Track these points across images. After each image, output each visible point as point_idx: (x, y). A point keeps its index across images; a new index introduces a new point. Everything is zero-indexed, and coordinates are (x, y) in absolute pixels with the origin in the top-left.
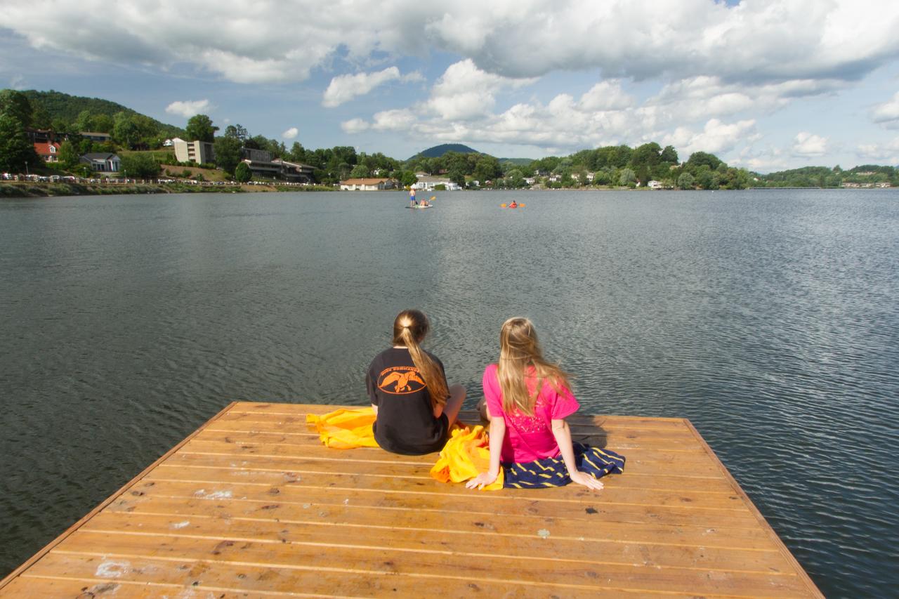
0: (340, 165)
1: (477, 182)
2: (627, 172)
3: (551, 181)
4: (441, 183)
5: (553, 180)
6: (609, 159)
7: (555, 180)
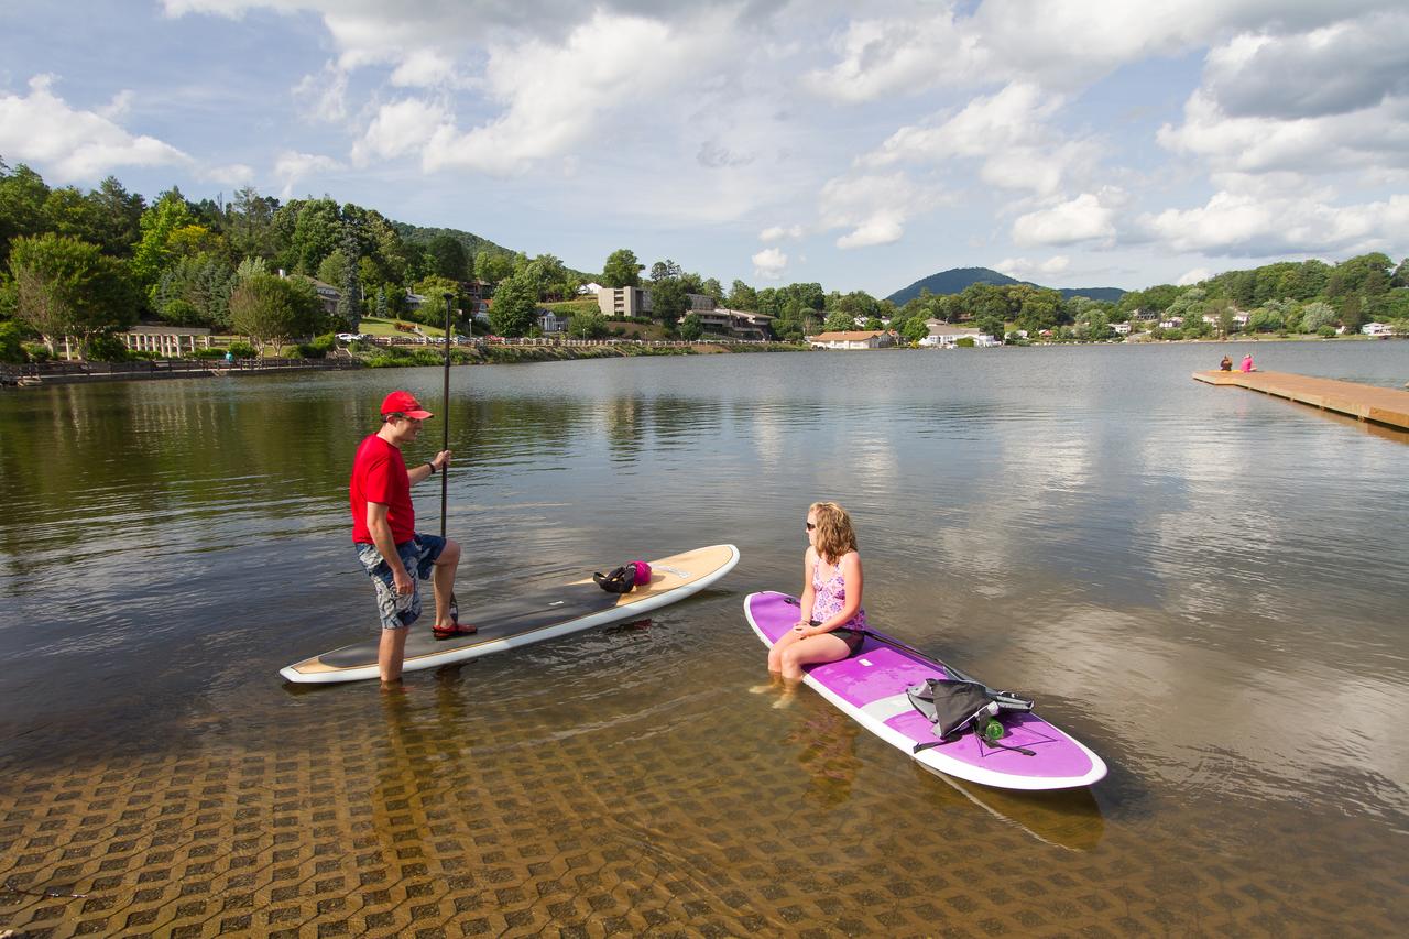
0: (801, 311)
1: (1024, 333)
2: (1316, 310)
3: (1163, 329)
4: (966, 336)
5: (1167, 326)
6: (1280, 286)
7: (1171, 325)
